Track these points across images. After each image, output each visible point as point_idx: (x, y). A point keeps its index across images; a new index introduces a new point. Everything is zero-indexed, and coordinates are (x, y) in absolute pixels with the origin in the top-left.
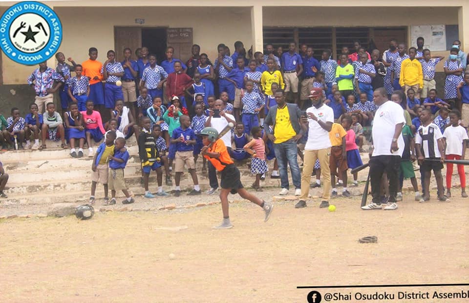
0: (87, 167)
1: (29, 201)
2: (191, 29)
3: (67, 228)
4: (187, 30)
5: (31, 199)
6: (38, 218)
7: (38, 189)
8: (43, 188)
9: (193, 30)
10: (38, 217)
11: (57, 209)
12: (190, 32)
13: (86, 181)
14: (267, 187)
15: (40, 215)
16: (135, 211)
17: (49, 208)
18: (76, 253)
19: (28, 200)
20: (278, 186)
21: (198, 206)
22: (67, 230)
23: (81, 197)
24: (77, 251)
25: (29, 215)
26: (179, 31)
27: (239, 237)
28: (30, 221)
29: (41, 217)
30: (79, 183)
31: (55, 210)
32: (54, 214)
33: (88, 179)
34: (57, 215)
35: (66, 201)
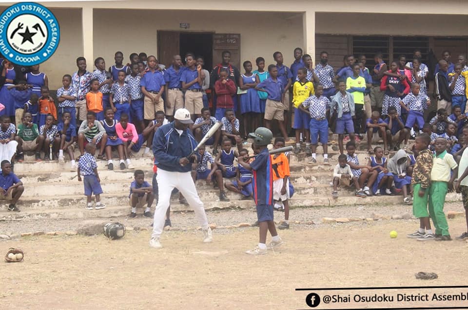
0: (123, 180)
1: (60, 216)
2: (239, 35)
3: (97, 249)
4: (235, 36)
5: (63, 213)
6: (66, 236)
7: (70, 203)
8: (76, 201)
9: (241, 35)
10: (67, 234)
11: (87, 227)
12: (238, 38)
13: (122, 196)
14: (316, 206)
15: (68, 232)
16: (171, 230)
17: (79, 225)
18: (101, 280)
19: (59, 214)
20: (328, 205)
21: (242, 226)
22: (96, 251)
23: (116, 212)
24: (102, 278)
25: (57, 232)
26: (226, 36)
27: (286, 265)
28: (57, 239)
29: (69, 235)
30: (114, 197)
31: (84, 228)
32: (85, 232)
33: (123, 193)
34: (87, 233)
35: (100, 216)
